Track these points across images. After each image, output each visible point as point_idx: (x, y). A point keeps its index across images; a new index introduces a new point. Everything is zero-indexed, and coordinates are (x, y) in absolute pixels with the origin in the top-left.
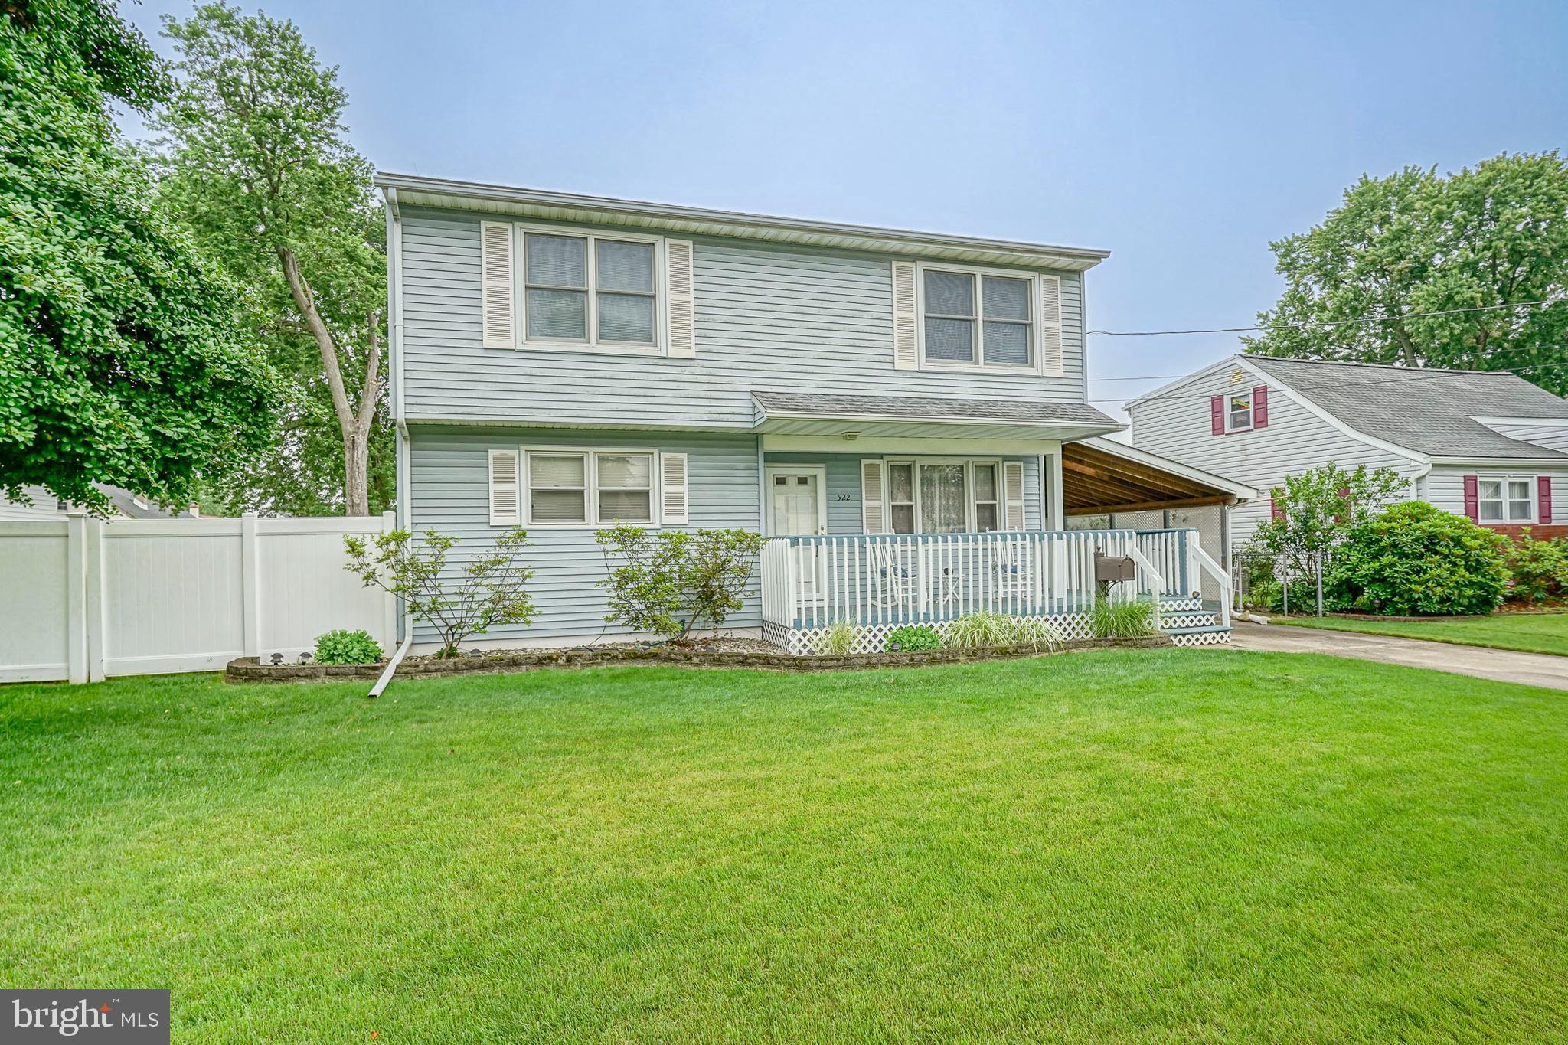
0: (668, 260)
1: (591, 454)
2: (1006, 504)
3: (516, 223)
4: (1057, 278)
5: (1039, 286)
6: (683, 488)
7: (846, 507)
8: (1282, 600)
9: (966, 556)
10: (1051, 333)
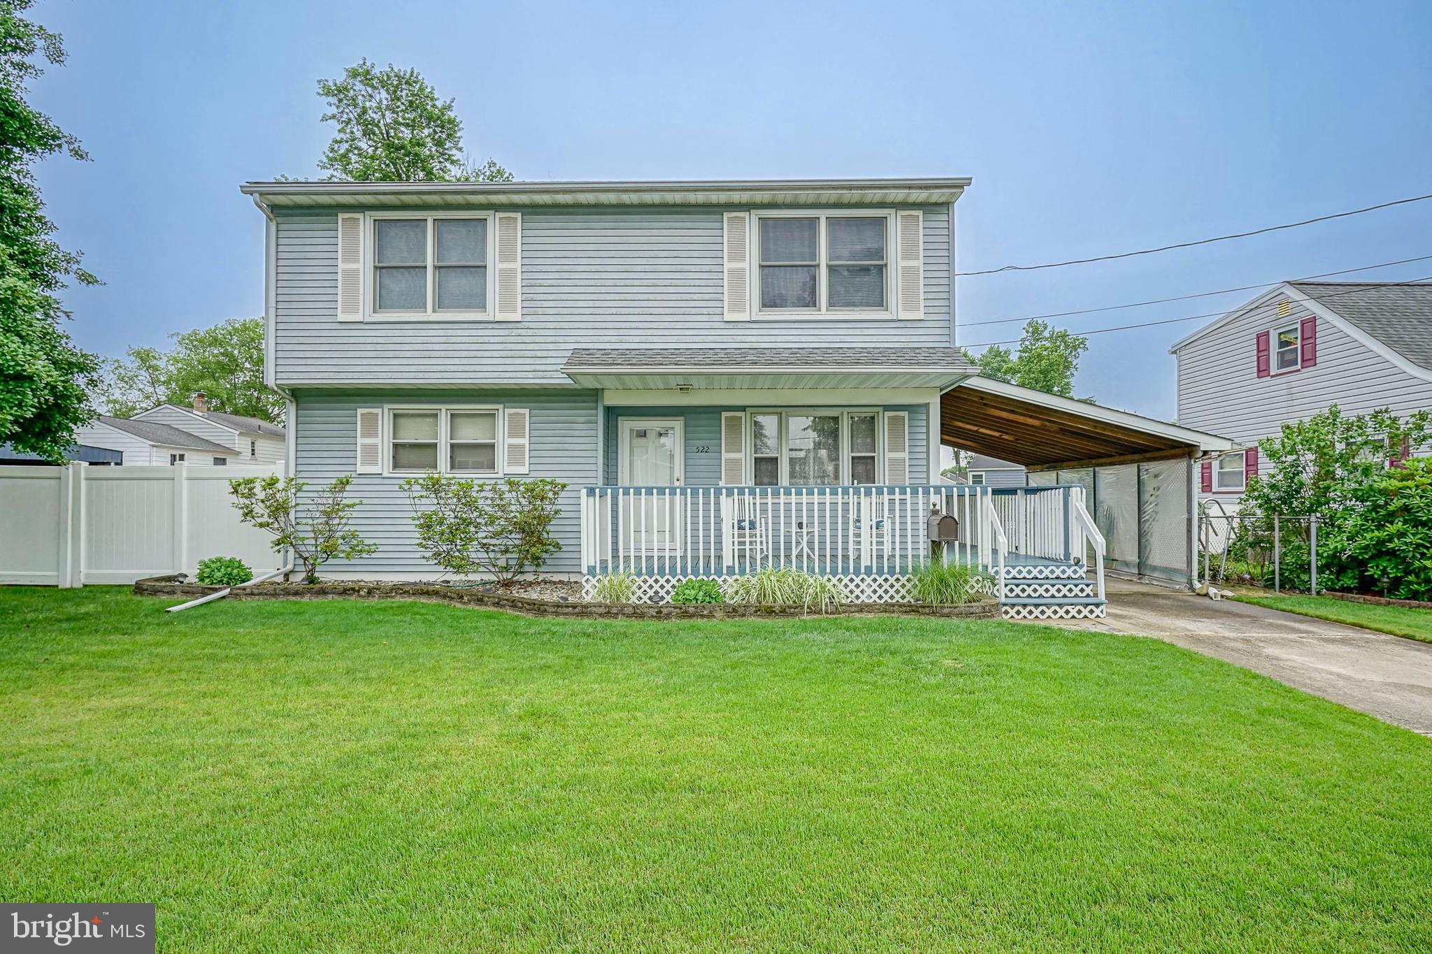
0: (497, 233)
1: (444, 411)
2: (885, 456)
3: (366, 213)
4: (920, 213)
5: (896, 224)
6: (525, 441)
7: (703, 459)
8: (1273, 572)
9: (822, 510)
10: (909, 273)
